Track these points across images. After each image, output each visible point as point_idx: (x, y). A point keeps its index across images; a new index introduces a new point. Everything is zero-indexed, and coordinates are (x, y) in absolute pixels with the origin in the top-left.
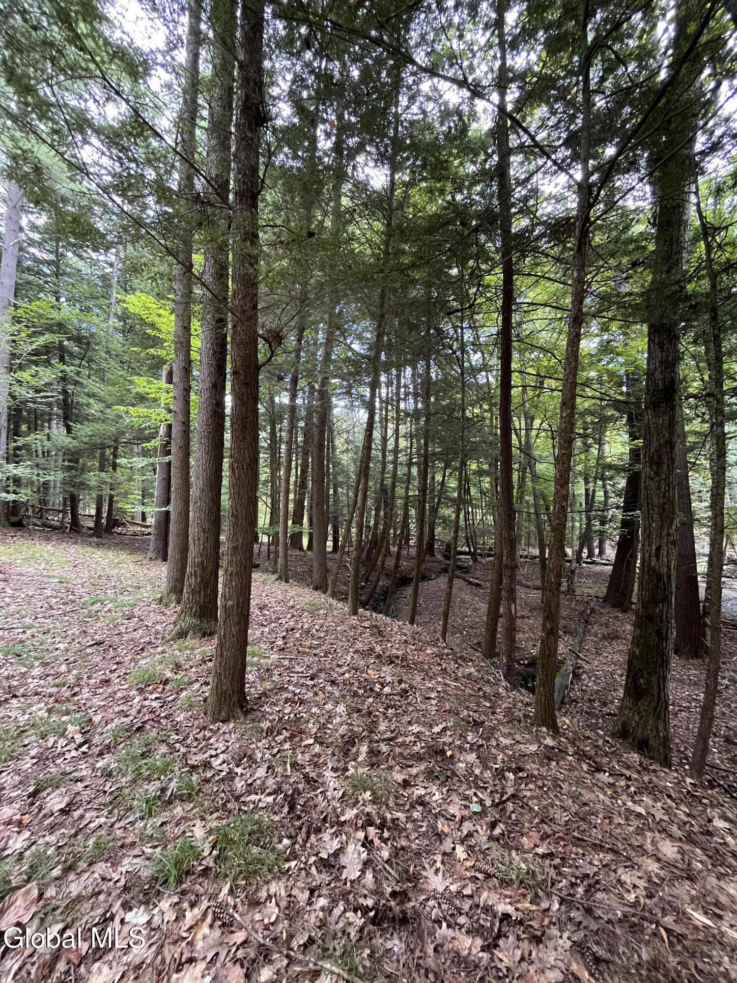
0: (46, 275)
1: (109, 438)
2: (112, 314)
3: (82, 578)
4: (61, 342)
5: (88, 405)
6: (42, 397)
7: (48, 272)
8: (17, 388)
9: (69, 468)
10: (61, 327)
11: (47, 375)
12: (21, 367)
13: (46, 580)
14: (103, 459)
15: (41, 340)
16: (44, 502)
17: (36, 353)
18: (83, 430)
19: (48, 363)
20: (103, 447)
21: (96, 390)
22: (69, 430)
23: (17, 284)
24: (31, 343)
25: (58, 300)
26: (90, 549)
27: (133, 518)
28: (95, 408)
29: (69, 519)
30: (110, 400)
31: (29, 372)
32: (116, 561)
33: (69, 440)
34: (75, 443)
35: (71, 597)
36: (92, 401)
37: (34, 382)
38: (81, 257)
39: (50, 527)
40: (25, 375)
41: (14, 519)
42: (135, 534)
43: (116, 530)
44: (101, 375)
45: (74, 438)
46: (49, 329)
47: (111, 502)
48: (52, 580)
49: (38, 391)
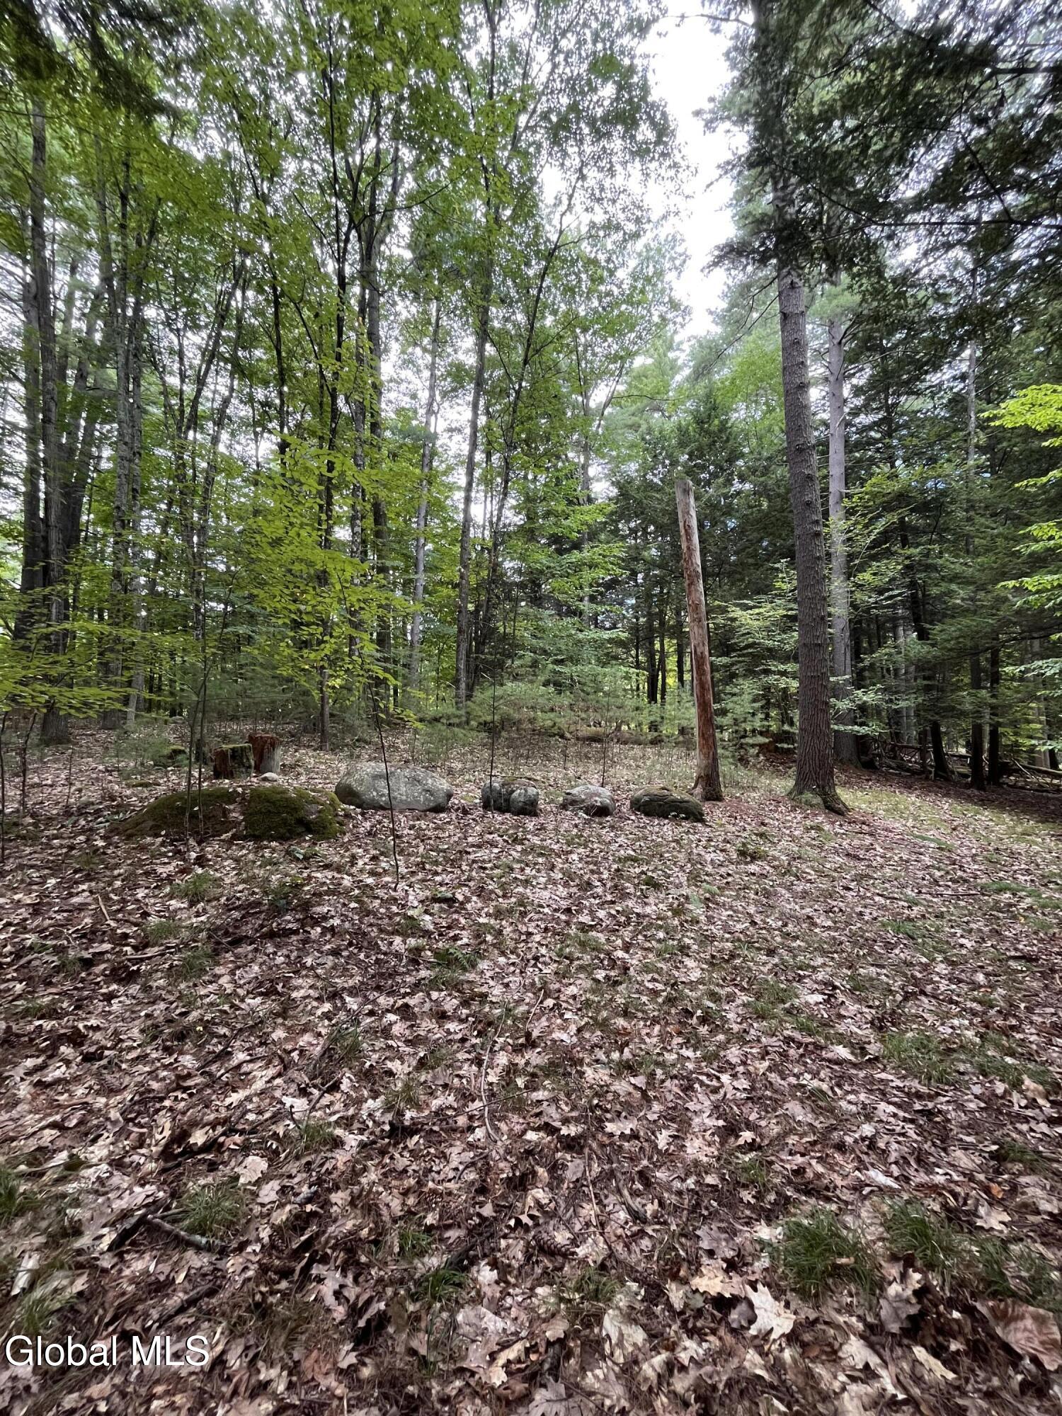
0: (877, 441)
1: (986, 636)
2: (972, 449)
3: (970, 849)
4: (902, 520)
5: (950, 593)
6: (887, 599)
7: (878, 436)
8: (858, 595)
9: (927, 689)
10: (902, 498)
11: (891, 568)
12: (861, 569)
13: (918, 841)
14: (976, 670)
15: (881, 525)
16: (897, 736)
17: (875, 543)
18: (945, 631)
19: (889, 554)
20: (975, 652)
21: (958, 568)
22: (923, 635)
23: (846, 469)
24: (869, 535)
25: (893, 466)
26: (971, 807)
27: (1033, 760)
28: (960, 595)
29: (931, 759)
30: (983, 577)
31: (870, 571)
32: (1019, 829)
33: (926, 649)
34: (935, 652)
35: (959, 873)
36: (954, 587)
37: (877, 582)
38: (918, 394)
39: (908, 770)
40: (866, 576)
41: (864, 758)
42: (1041, 789)
43: (1004, 779)
44: (963, 545)
45: (933, 645)
46: (888, 508)
47: (995, 736)
48: (927, 843)
49: (880, 593)
